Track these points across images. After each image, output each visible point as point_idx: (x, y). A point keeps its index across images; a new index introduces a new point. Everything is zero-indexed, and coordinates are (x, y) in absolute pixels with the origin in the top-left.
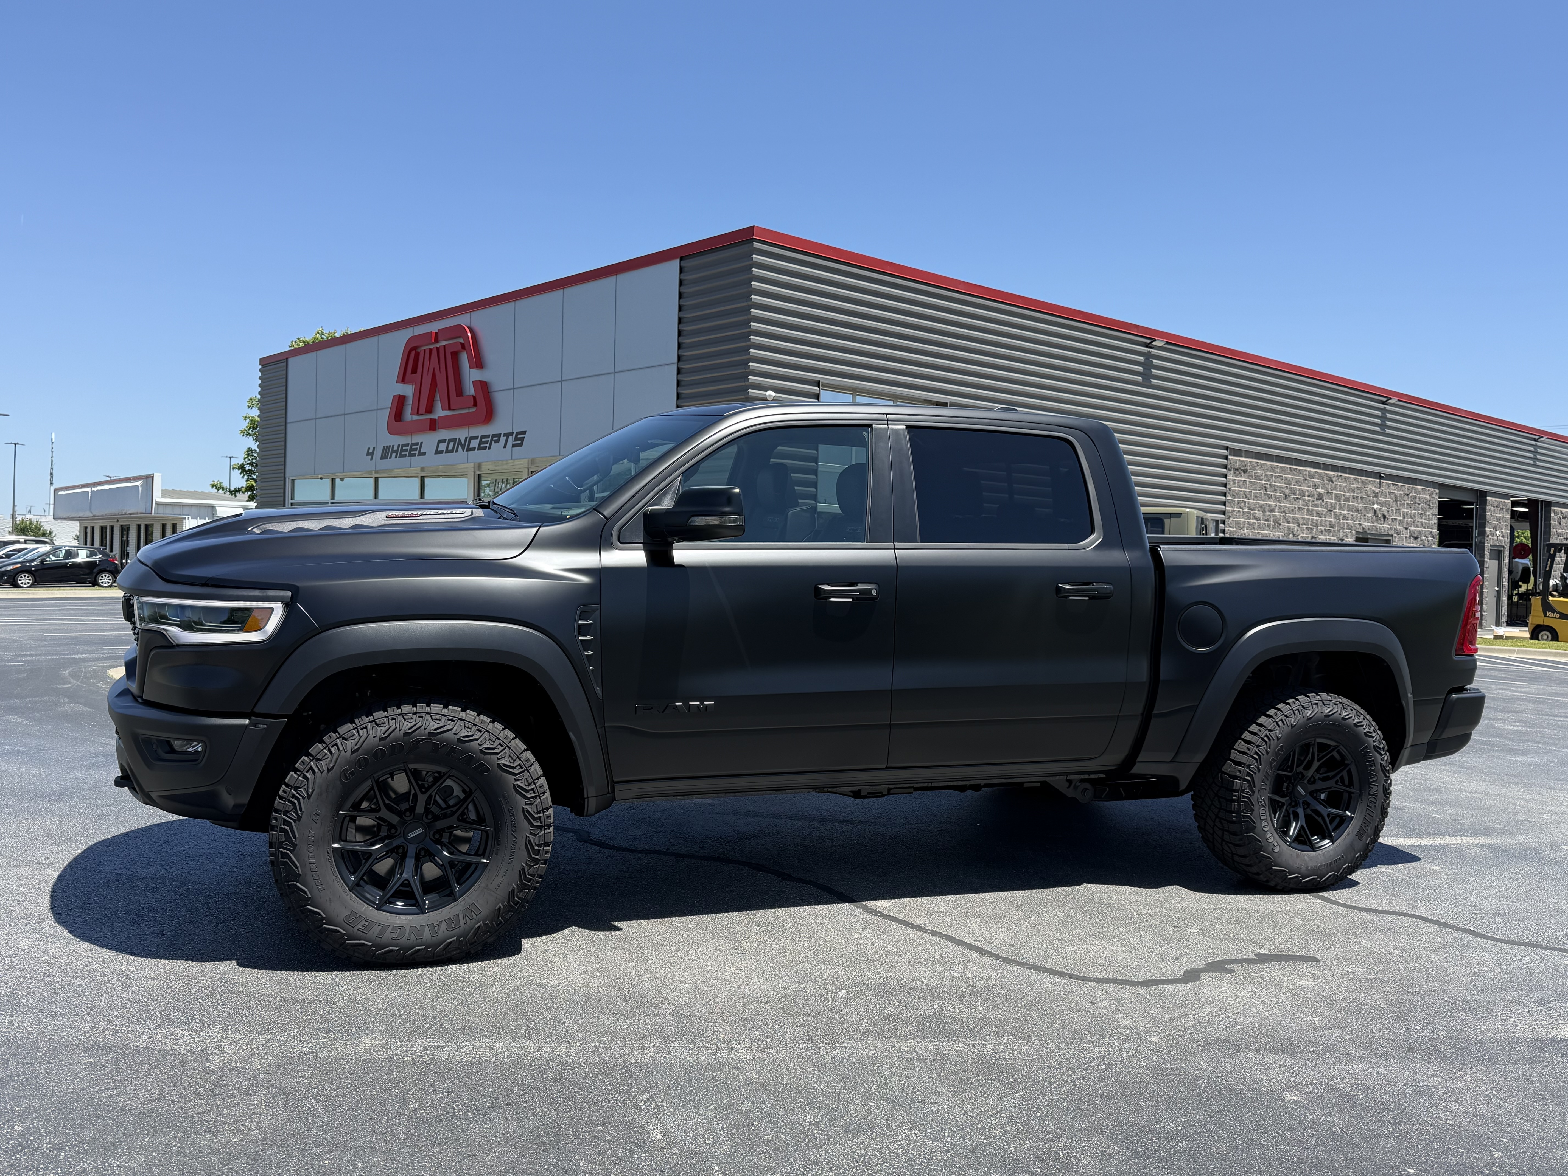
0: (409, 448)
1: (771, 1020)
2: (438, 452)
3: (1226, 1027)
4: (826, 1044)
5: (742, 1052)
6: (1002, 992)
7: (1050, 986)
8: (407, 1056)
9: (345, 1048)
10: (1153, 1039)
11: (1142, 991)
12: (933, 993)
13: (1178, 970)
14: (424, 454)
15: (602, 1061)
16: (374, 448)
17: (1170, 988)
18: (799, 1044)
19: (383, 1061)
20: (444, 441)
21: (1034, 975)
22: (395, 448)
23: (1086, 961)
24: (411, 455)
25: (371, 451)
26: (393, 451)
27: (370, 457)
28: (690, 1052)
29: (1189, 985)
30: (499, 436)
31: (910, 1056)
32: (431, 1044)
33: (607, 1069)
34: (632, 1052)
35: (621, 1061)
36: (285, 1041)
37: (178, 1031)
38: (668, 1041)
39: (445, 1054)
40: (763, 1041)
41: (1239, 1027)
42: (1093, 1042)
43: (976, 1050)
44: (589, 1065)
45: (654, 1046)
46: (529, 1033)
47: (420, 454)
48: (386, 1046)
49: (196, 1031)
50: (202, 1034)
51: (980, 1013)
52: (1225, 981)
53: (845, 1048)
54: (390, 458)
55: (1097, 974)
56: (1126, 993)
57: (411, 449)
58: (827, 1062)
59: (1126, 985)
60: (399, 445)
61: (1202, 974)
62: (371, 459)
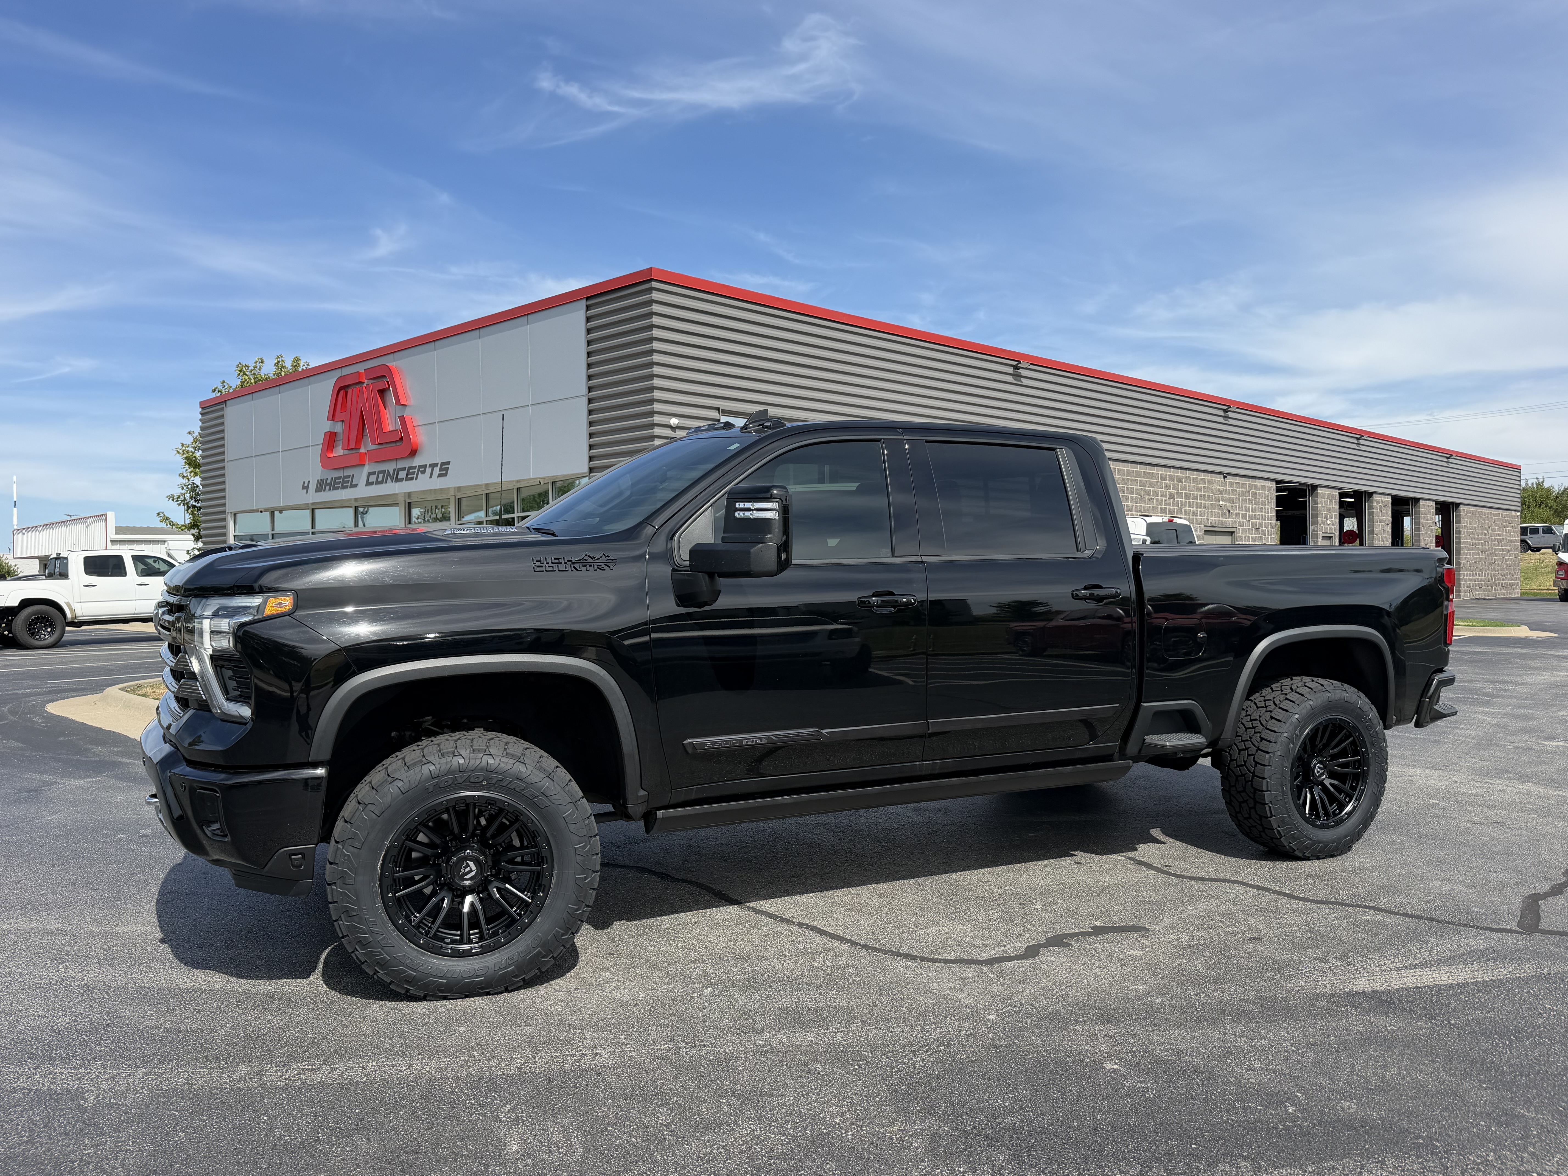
1: (638, 1022)
3: (1059, 1001)
4: (687, 1043)
5: (606, 1057)
6: (858, 979)
7: (901, 970)
8: (280, 1081)
9: (220, 1077)
10: (991, 1017)
11: (985, 969)
12: (793, 983)
13: (1020, 946)
15: (470, 1075)
17: (1010, 965)
18: (661, 1045)
19: (256, 1088)
21: (888, 960)
23: (938, 942)
28: (556, 1060)
29: (1030, 961)
31: (765, 1049)
32: (306, 1067)
33: (474, 1083)
34: (500, 1063)
35: (487, 1074)
36: (162, 1074)
37: (58, 1070)
38: (536, 1050)
39: (318, 1077)
40: (626, 1045)
41: (1070, 999)
42: (935, 1024)
43: (826, 1039)
44: (456, 1079)
45: (521, 1057)
46: (403, 1052)
48: (260, 1073)
49: (75, 1068)
50: (80, 1071)
51: (834, 1002)
52: (1062, 955)
53: (704, 1046)
55: (945, 956)
56: (970, 972)
58: (685, 1062)
59: (971, 964)
61: (1041, 950)
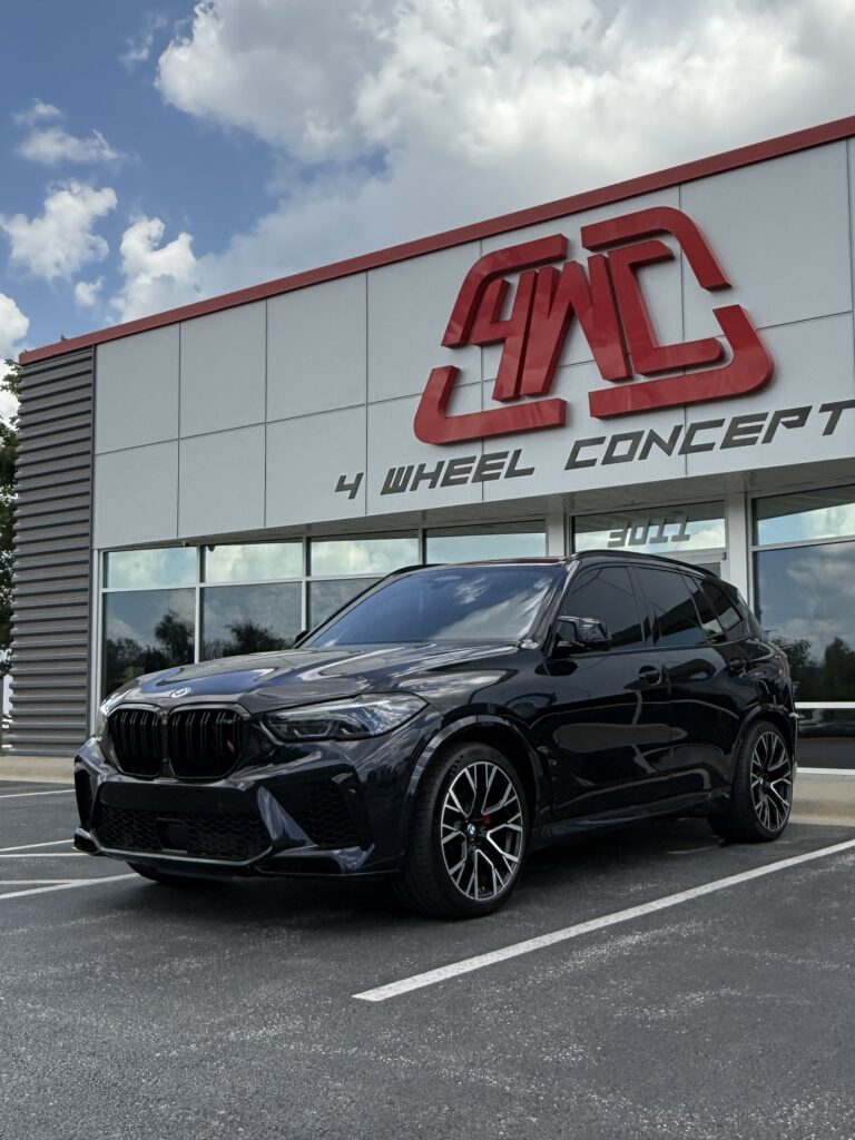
0: (475, 465)
2: (573, 464)
14: (529, 471)
16: (359, 477)
20: (600, 441)
22: (431, 468)
24: (480, 478)
25: (350, 481)
26: (421, 476)
27: (349, 492)
30: (804, 413)
47: (512, 473)
54: (414, 487)
57: (482, 467)
60: (441, 464)
62: (352, 496)
